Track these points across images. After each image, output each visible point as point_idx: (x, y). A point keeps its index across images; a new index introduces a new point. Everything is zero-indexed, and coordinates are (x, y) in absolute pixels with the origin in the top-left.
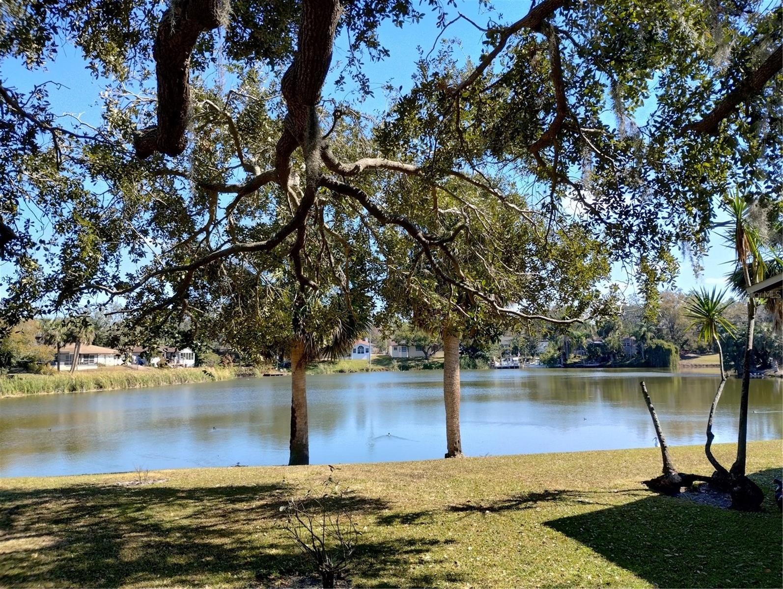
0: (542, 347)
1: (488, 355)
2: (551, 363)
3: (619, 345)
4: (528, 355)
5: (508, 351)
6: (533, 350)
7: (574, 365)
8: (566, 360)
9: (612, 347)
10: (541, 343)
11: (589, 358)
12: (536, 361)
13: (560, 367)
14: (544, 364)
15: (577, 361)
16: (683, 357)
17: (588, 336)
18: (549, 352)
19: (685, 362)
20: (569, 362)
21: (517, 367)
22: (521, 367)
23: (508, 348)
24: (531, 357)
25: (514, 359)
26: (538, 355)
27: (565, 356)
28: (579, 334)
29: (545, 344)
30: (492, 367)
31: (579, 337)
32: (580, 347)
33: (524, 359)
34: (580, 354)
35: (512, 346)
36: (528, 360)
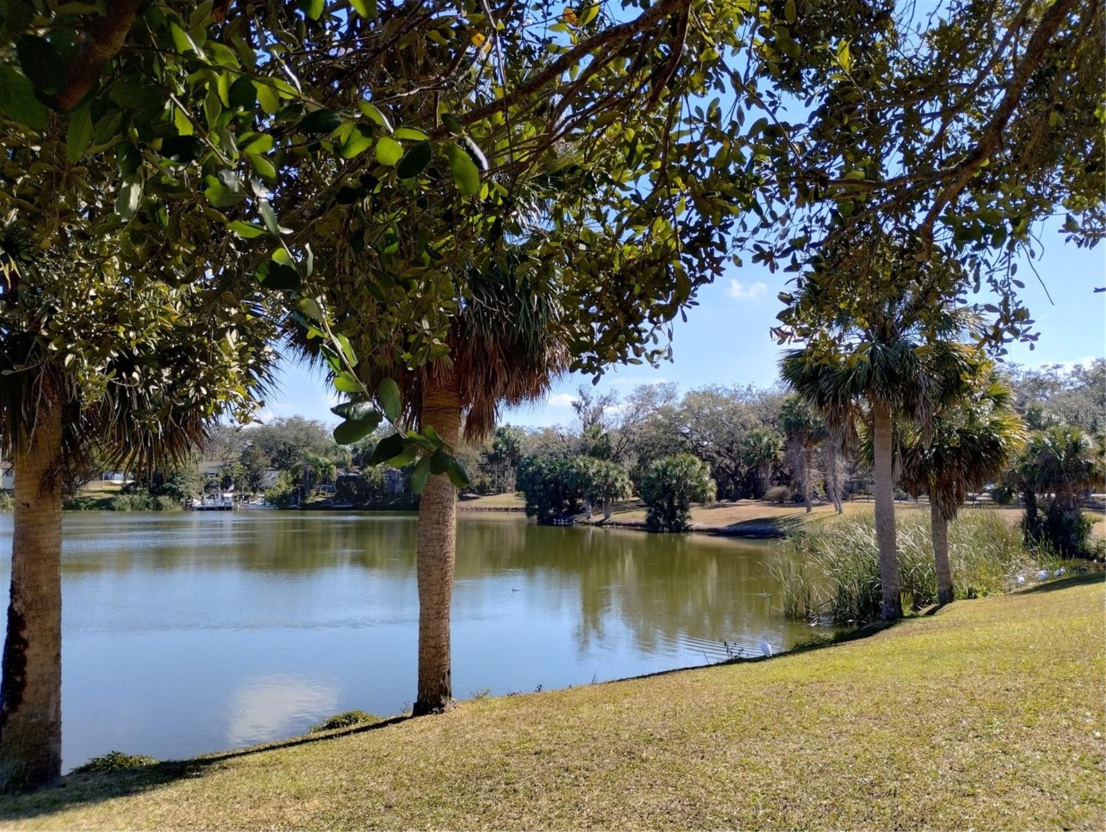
0: (269, 479)
1: (182, 488)
2: (281, 503)
3: (382, 479)
4: (246, 490)
5: (215, 484)
6: (255, 482)
7: (316, 506)
8: (304, 498)
9: (373, 481)
10: (269, 473)
11: (338, 497)
12: (258, 500)
13: (295, 509)
14: (272, 503)
15: (320, 500)
16: (462, 498)
17: (339, 465)
18: (279, 486)
19: (464, 504)
20: (308, 502)
21: (229, 509)
22: (236, 509)
23: (215, 478)
24: (252, 494)
25: (225, 495)
26: (262, 490)
27: (303, 493)
28: (328, 461)
29: (275, 474)
30: (189, 507)
31: (327, 466)
32: (326, 480)
33: (241, 496)
34: (324, 489)
35: (222, 475)
36: (247, 498)
